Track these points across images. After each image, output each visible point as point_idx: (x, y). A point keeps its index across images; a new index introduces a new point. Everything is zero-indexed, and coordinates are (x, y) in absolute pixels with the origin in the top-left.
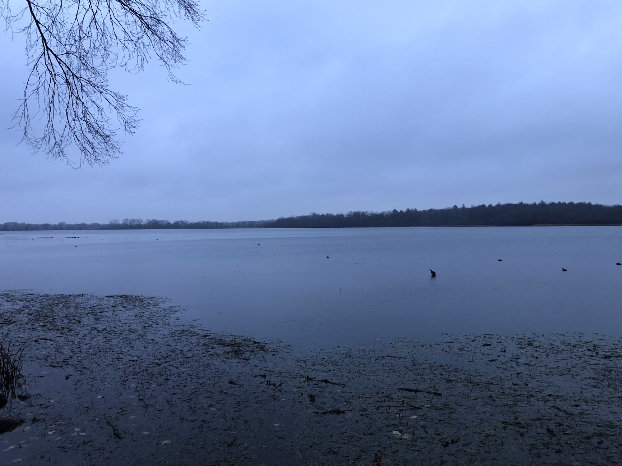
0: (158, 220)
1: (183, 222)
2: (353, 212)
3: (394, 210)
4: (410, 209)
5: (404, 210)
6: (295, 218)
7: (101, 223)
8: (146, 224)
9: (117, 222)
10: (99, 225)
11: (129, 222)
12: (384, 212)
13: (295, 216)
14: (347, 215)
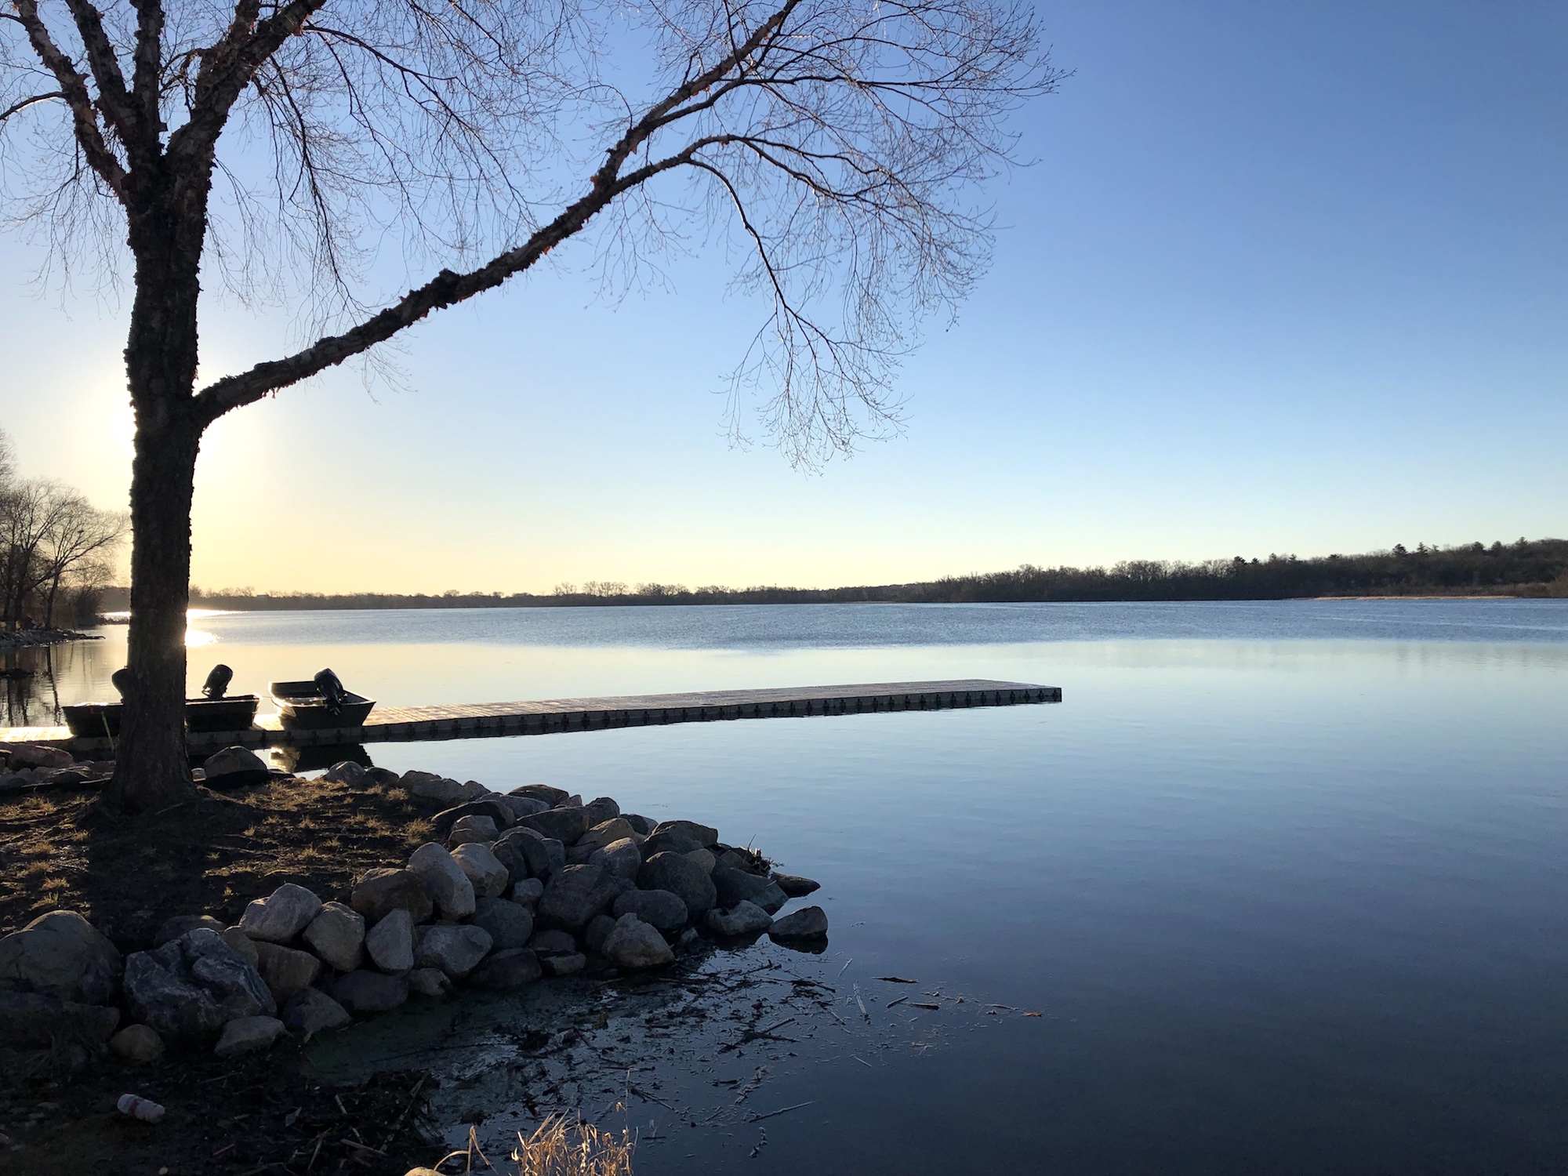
0: (662, 585)
3: (1238, 559)
4: (1278, 555)
6: (979, 578)
7: (535, 594)
8: (635, 594)
10: (531, 596)
11: (597, 588)
12: (1210, 563)
14: (1112, 571)
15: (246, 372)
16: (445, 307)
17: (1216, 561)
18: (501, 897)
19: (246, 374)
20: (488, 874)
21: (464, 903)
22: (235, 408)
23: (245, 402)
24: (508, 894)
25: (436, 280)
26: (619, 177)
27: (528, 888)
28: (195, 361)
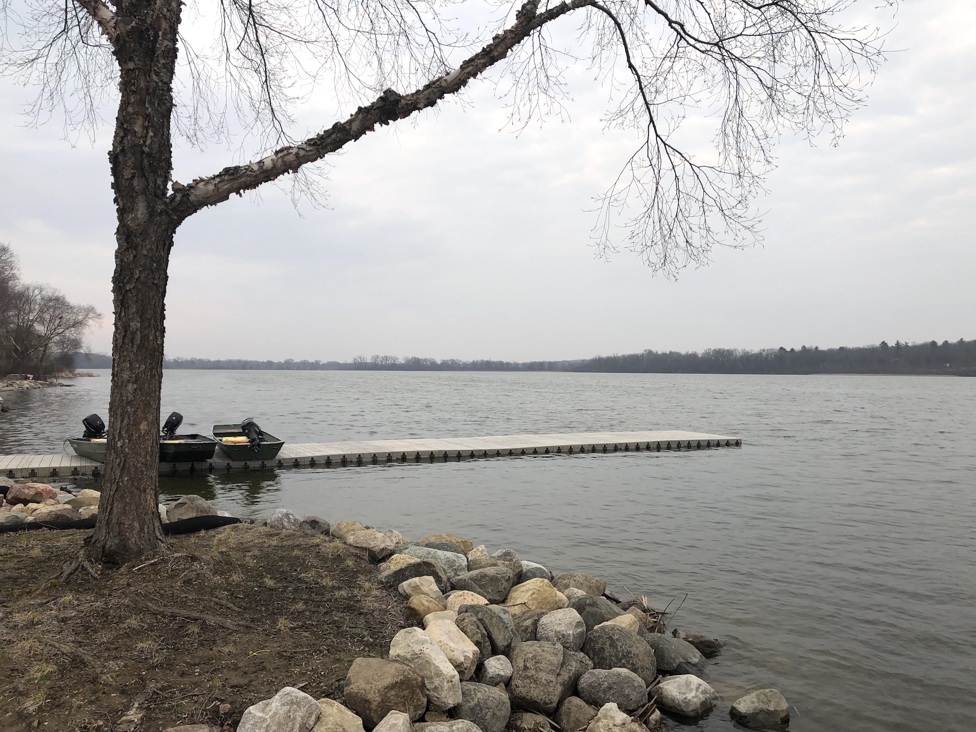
0: (421, 356)
1: (454, 361)
7: (341, 362)
8: (403, 363)
9: (364, 360)
10: (338, 363)
11: (379, 359)
15: (216, 174)
16: (388, 124)
18: (472, 679)
19: (215, 177)
21: (453, 695)
22: (205, 207)
23: (214, 203)
25: (381, 98)
26: (538, 12)
27: (496, 665)
28: (169, 166)
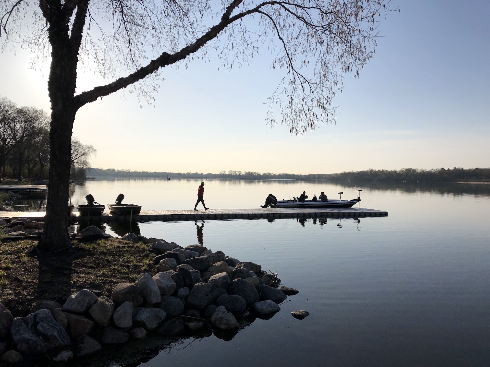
1: (269, 174)
2: (405, 168)
3: (442, 168)
4: (457, 167)
5: (452, 168)
6: (355, 172)
7: (214, 173)
8: (244, 175)
9: (224, 173)
11: (232, 172)
12: (433, 170)
13: (355, 171)
14: (399, 171)
15: (91, 90)
16: (165, 67)
17: (435, 169)
18: (172, 295)
20: (167, 286)
21: (156, 298)
22: (87, 103)
23: (91, 101)
24: (175, 294)
25: (161, 56)
26: (231, 16)
27: (183, 291)
28: (75, 87)
